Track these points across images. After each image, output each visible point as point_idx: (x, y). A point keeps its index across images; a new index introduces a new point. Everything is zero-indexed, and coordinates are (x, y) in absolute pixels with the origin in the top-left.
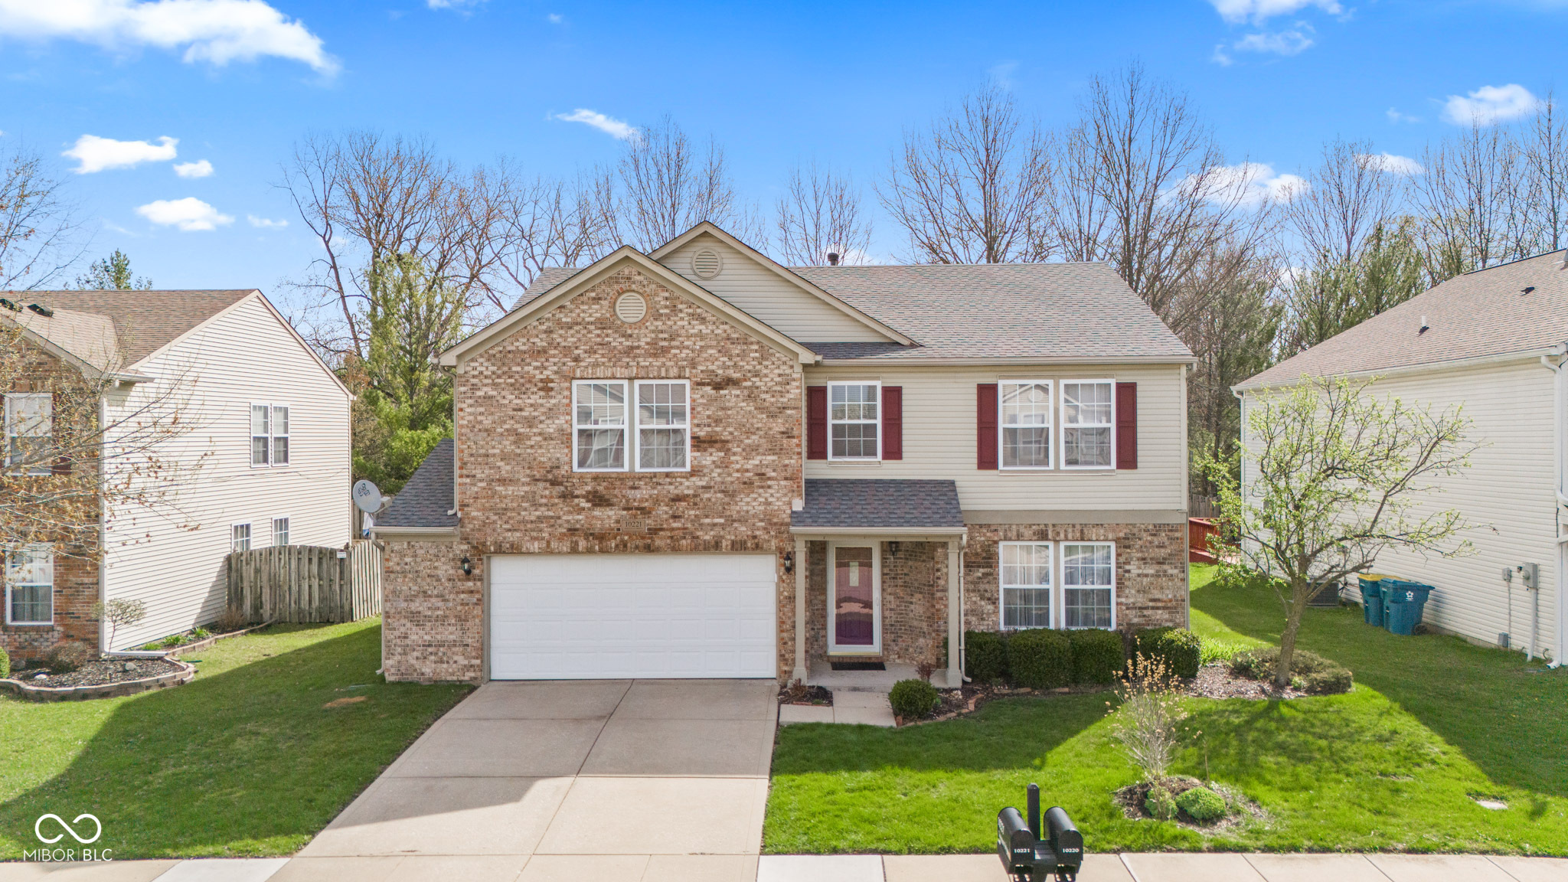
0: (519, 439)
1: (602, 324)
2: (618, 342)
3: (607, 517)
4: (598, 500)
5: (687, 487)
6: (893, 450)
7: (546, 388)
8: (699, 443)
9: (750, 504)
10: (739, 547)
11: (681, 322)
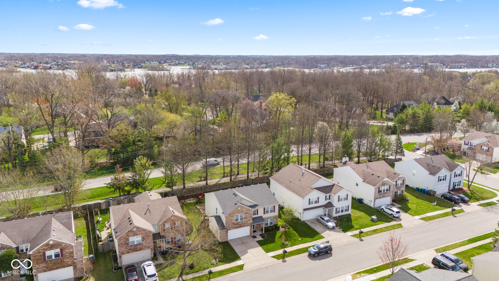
0: (231, 221)
1: (237, 210)
2: (238, 212)
3: (238, 226)
4: (237, 224)
5: (244, 222)
6: (257, 214)
7: (233, 216)
8: (245, 218)
9: (249, 222)
10: (248, 226)
11: (244, 209)
